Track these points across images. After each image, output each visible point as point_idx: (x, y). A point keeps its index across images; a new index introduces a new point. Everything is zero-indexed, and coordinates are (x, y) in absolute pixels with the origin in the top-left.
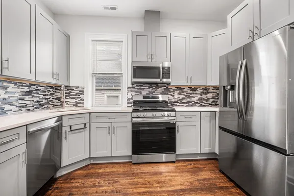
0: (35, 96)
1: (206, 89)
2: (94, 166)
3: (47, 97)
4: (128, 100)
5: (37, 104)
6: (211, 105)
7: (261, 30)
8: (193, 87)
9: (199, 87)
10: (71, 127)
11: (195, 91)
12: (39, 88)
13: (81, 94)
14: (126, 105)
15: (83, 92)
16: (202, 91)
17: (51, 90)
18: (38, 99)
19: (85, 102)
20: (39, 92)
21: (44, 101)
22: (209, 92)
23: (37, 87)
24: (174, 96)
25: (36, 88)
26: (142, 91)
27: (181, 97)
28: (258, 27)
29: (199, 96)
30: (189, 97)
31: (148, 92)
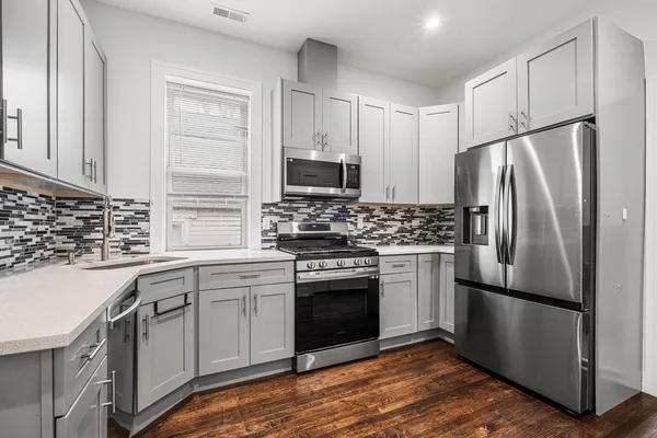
0: (16, 224)
1: (408, 211)
2: (207, 397)
3: (41, 228)
4: (264, 232)
5: (20, 248)
6: (418, 241)
7: (530, 119)
8: (389, 208)
9: (400, 206)
10: (156, 304)
11: (392, 214)
12: (26, 200)
13: (141, 220)
14: (259, 245)
15: (146, 213)
16: (403, 214)
17: (49, 206)
18: (22, 233)
19: (152, 239)
20: (24, 213)
21: (36, 239)
22: (414, 218)
23: (20, 199)
24: (355, 225)
25: (19, 202)
26: (295, 214)
27: (370, 226)
28: (526, 114)
29: (399, 224)
30: (383, 227)
31: (306, 216)
